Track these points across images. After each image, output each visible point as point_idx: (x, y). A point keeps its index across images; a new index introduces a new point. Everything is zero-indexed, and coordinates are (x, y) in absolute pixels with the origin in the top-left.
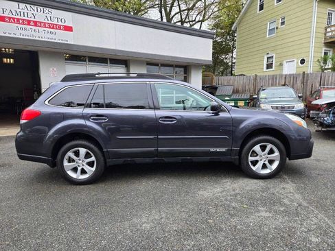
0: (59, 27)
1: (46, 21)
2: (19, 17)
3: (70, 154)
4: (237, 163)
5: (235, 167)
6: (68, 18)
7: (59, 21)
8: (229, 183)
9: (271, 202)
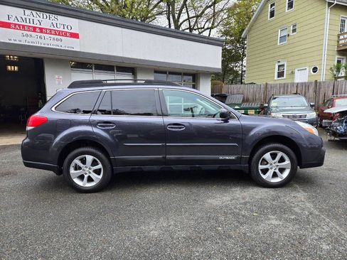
0: (65, 34)
1: (52, 28)
2: (24, 24)
3: (77, 161)
4: (247, 171)
5: (245, 175)
6: (74, 24)
7: (66, 27)
8: (238, 192)
9: (282, 210)
